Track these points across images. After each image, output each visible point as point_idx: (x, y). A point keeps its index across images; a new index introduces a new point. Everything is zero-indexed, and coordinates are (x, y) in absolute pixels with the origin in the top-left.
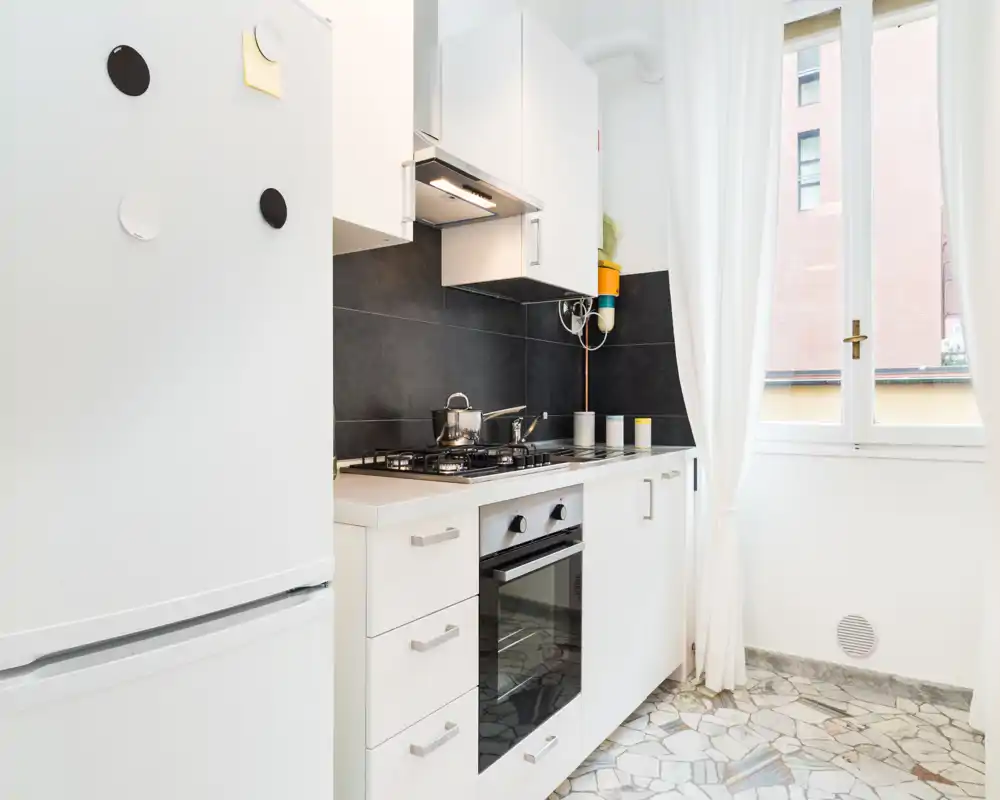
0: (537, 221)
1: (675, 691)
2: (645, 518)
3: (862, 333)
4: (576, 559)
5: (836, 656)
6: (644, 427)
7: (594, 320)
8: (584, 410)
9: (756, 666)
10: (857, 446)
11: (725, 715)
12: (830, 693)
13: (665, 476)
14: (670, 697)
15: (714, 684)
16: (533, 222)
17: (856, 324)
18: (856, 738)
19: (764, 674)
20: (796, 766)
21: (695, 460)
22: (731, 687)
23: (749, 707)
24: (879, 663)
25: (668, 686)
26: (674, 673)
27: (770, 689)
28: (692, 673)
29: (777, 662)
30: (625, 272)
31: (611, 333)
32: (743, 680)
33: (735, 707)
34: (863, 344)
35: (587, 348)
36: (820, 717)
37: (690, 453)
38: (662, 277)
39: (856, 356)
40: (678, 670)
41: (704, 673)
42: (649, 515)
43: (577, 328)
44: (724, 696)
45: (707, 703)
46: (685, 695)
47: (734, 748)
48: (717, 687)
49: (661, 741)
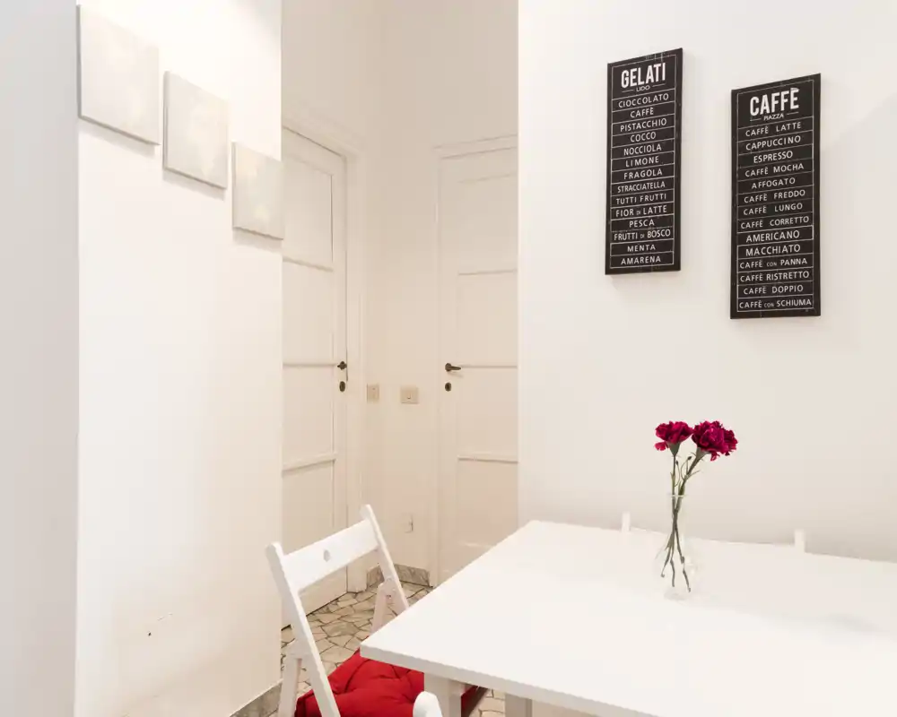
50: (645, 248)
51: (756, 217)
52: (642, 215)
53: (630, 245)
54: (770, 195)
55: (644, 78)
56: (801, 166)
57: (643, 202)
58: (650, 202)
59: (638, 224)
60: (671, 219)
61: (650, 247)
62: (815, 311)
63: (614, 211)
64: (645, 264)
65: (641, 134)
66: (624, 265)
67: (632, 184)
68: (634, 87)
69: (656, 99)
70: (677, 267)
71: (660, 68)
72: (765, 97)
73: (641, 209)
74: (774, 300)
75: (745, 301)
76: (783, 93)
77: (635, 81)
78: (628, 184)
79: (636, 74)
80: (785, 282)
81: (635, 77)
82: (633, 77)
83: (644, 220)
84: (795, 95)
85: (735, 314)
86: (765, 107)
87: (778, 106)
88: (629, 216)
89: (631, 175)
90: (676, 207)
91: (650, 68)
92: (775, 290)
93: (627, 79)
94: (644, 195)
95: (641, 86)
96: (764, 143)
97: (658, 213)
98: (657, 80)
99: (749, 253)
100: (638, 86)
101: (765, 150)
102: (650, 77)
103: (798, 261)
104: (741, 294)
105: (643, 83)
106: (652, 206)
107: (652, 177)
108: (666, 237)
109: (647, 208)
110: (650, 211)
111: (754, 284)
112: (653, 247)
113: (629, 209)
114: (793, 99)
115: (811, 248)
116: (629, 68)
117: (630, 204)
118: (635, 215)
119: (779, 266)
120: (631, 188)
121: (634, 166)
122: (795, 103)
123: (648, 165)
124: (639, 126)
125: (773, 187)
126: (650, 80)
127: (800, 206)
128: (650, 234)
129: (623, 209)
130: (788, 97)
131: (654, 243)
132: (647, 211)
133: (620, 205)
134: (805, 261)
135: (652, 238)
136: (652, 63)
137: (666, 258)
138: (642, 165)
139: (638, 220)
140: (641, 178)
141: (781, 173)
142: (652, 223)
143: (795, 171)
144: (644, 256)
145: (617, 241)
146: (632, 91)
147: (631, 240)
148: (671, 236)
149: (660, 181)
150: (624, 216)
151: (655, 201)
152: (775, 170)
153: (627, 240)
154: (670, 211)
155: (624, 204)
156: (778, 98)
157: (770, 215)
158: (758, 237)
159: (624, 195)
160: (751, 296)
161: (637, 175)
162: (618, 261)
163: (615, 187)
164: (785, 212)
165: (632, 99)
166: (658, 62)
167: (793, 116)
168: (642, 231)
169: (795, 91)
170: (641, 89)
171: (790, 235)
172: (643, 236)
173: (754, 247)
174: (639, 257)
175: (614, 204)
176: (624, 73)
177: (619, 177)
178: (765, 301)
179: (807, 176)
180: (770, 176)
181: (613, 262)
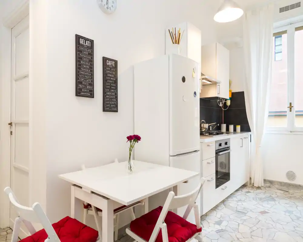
0: (219, 85)
1: (247, 187)
2: (241, 147)
3: (292, 106)
4: (229, 153)
5: (286, 180)
6: (238, 128)
7: (225, 103)
8: (222, 124)
9: (266, 183)
10: (291, 132)
11: (259, 191)
12: (285, 188)
13: (245, 138)
14: (246, 188)
16: (218, 85)
17: (291, 104)
18: (290, 195)
19: (268, 185)
20: (276, 199)
21: (251, 135)
22: (260, 186)
23: (265, 190)
24: (296, 182)
25: (244, 186)
26: (246, 183)
27: (269, 187)
28: (251, 184)
29: (271, 182)
30: (233, 91)
31: (230, 106)
32: (263, 185)
33: (261, 190)
34: (292, 108)
35: (223, 109)
36: (283, 192)
37: (250, 133)
38: (243, 93)
39: (291, 111)
41: (253, 184)
42: (241, 146)
43: (221, 105)
44: (259, 188)
45: (255, 189)
46: (249, 187)
47: (262, 196)
48: (257, 186)
49: (245, 194)
50: (86, 90)
51: (108, 88)
53: (83, 89)
54: (110, 84)
55: (85, 43)
58: (87, 78)
59: (85, 83)
60: (92, 84)
62: (117, 111)
63: (79, 78)
64: (86, 95)
65: (85, 59)
68: (83, 44)
69: (88, 51)
70: (93, 97)
71: (89, 43)
72: (109, 61)
73: (85, 79)
76: (112, 62)
77: (83, 43)
78: (82, 72)
79: (83, 41)
80: (113, 104)
82: (83, 42)
84: (114, 63)
85: (104, 110)
86: (109, 63)
87: (111, 64)
90: (93, 81)
91: (87, 41)
92: (111, 106)
93: (81, 41)
94: (86, 76)
97: (89, 82)
98: (89, 46)
99: (107, 96)
100: (84, 45)
101: (109, 73)
102: (87, 44)
103: (114, 100)
104: (106, 106)
107: (88, 71)
110: (87, 81)
111: (108, 104)
114: (114, 64)
115: (116, 98)
116: (82, 39)
117: (82, 77)
118: (84, 81)
119: (112, 101)
121: (83, 67)
122: (114, 65)
123: (87, 68)
124: (84, 56)
125: (111, 82)
127: (115, 88)
128: (87, 87)
130: (113, 63)
131: (89, 90)
133: (80, 77)
134: (116, 100)
136: (88, 41)
137: (91, 94)
138: (85, 67)
142: (88, 84)
143: (114, 80)
145: (79, 87)
146: (83, 46)
148: (92, 89)
149: (90, 73)
150: (81, 80)
152: (111, 79)
153: (82, 87)
154: (92, 82)
155: (81, 77)
156: (111, 62)
157: (110, 89)
158: (108, 93)
159: (81, 74)
160: (107, 106)
161: (84, 70)
162: (80, 93)
163: (79, 71)
164: (113, 89)
165: (83, 48)
166: (89, 41)
167: (114, 68)
168: (86, 86)
169: (114, 62)
170: (85, 46)
171: (113, 94)
172: (86, 87)
173: (108, 95)
174: (85, 93)
175: (79, 76)
176: (81, 39)
177: (80, 68)
178: (110, 108)
179: (116, 82)
180: (110, 80)
181: (79, 93)
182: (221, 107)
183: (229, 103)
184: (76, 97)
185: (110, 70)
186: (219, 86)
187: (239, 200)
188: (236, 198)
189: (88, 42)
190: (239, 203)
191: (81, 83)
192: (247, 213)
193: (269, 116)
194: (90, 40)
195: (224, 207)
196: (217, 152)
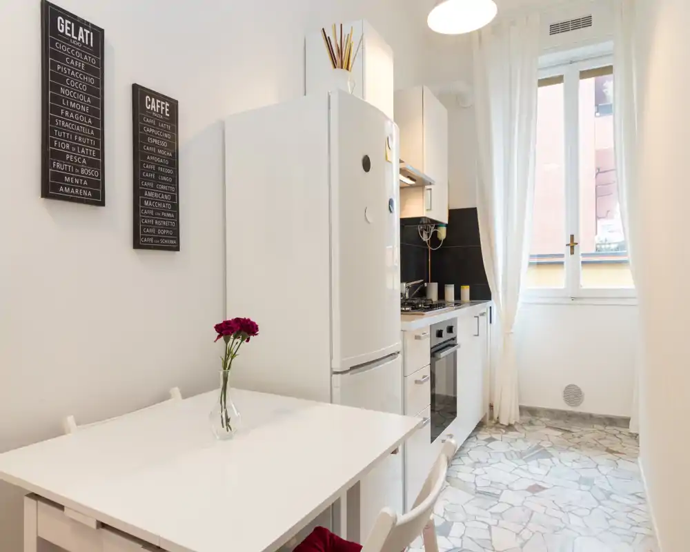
0: (430, 189)
1: (486, 426)
2: (476, 335)
3: (575, 242)
4: (455, 353)
5: (562, 406)
6: (466, 290)
10: (573, 299)
11: (511, 434)
12: (561, 424)
13: (482, 315)
14: (483, 429)
15: (504, 421)
16: (428, 189)
17: (572, 237)
18: (577, 440)
19: (527, 418)
20: (551, 451)
21: (491, 307)
22: (513, 423)
23: (523, 431)
24: (585, 408)
25: (480, 425)
26: (482, 419)
27: (531, 423)
28: (492, 418)
29: (532, 412)
30: (452, 208)
31: (444, 241)
32: (518, 420)
33: (516, 431)
34: (576, 247)
35: (430, 248)
36: (560, 433)
38: (474, 211)
39: (572, 253)
40: (485, 417)
41: (498, 418)
42: (477, 333)
44: (510, 427)
45: (502, 430)
46: (491, 427)
47: (521, 446)
48: (506, 423)
49: (486, 445)
50: (80, 181)
51: (149, 180)
52: (76, 152)
53: (68, 176)
54: (157, 167)
55: (77, 35)
56: (171, 155)
57: (77, 141)
58: (82, 143)
59: (73, 159)
60: (98, 163)
61: (83, 182)
62: (176, 249)
63: (52, 140)
64: (79, 195)
65: (75, 82)
66: (61, 192)
67: (69, 122)
68: (67, 36)
69: (86, 58)
70: (102, 204)
71: (89, 35)
72: (153, 99)
73: (76, 146)
74: (159, 238)
75: (144, 237)
76: (163, 103)
77: (70, 32)
78: (66, 121)
79: (69, 26)
80: (165, 228)
81: (69, 29)
82: (67, 28)
83: (78, 157)
84: (168, 107)
85: (137, 244)
86: (153, 107)
87: (160, 109)
88: (65, 149)
89: (67, 114)
90: (101, 154)
91: (81, 29)
92: (160, 232)
93: (63, 26)
94: (78, 136)
95: (73, 39)
96: (153, 131)
97: (88, 155)
98: (87, 43)
99: (146, 203)
100: (71, 38)
102: (81, 37)
103: (169, 215)
104: (143, 232)
105: (75, 38)
106: (85, 148)
107: (83, 122)
108: (94, 177)
109: (81, 147)
110: (83, 151)
112: (85, 183)
113: (66, 143)
114: (167, 110)
115: (175, 208)
116: (65, 18)
117: (66, 138)
118: (71, 150)
119: (161, 216)
120: (67, 125)
121: (69, 107)
122: (168, 112)
123: (80, 110)
124: (73, 73)
125: (157, 163)
126: (81, 39)
127: (170, 180)
128: (83, 171)
129: (62, 142)
130: (164, 106)
131: (86, 179)
132: (80, 150)
133: (57, 136)
134: (173, 216)
135: (84, 175)
136: (85, 27)
137: (95, 195)
138: (75, 109)
139: (74, 155)
140: (75, 119)
141: (161, 154)
142: (84, 161)
143: (168, 156)
144: (79, 189)
145: (55, 168)
146: (66, 39)
147: (68, 171)
148: (98, 177)
149: (91, 129)
150: (61, 148)
151: (86, 144)
152: (160, 151)
153: (64, 170)
154: (97, 156)
155: (62, 137)
156: (160, 104)
157: (157, 181)
158: (151, 194)
159: (61, 129)
160: (148, 233)
161: (72, 116)
162: (56, 188)
163: (53, 119)
164: (163, 181)
165: (67, 47)
166: (88, 29)
167: (167, 121)
168: (77, 166)
169: (167, 105)
170: (74, 42)
171: (166, 197)
172: (77, 171)
173: (149, 200)
174: (75, 188)
175: (53, 134)
176: (60, 18)
177: (56, 111)
178: (155, 238)
179: (173, 162)
180: (157, 155)
181: (52, 187)
182: (425, 242)
183: (443, 233)
184: (43, 199)
185: (157, 125)
186: (429, 191)
187: (476, 463)
188: (468, 456)
189: (84, 33)
190: (478, 471)
191: (60, 156)
192: (501, 493)
193: (531, 264)
194: (92, 25)
195: (448, 484)
196: (434, 353)
